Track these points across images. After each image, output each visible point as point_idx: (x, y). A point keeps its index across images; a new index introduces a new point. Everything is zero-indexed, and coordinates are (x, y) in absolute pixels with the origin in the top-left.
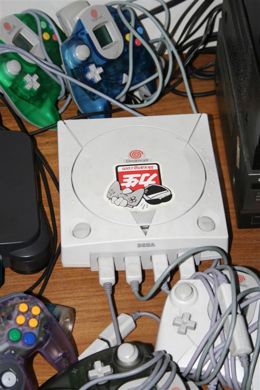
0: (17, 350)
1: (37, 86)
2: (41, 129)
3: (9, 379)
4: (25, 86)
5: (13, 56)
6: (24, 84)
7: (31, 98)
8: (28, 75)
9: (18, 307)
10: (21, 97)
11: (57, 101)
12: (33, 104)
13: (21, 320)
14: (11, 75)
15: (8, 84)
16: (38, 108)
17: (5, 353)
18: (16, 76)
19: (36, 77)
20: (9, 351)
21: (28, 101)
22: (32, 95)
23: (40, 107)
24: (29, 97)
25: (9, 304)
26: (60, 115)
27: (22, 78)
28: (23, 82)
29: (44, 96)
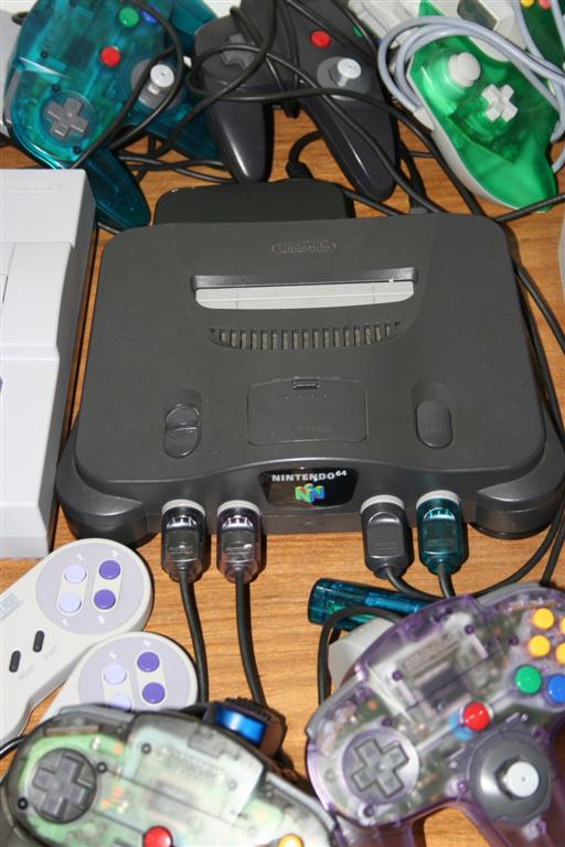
0: (533, 714)
1: (510, 112)
2: (515, 211)
3: (524, 779)
4: (484, 111)
5: (459, 44)
6: (481, 107)
7: (496, 139)
8: (492, 87)
9: (530, 617)
10: (475, 137)
11: (550, 147)
12: (500, 153)
13: (539, 646)
14: (459, 86)
15: (449, 109)
16: (507, 163)
17: (508, 720)
18: (468, 90)
19: (508, 91)
20: (516, 715)
21: (489, 146)
22: (498, 133)
23: (513, 159)
24: (490, 138)
25: (510, 609)
26: (555, 175)
27: (478, 95)
28: (480, 102)
29: (521, 136)
